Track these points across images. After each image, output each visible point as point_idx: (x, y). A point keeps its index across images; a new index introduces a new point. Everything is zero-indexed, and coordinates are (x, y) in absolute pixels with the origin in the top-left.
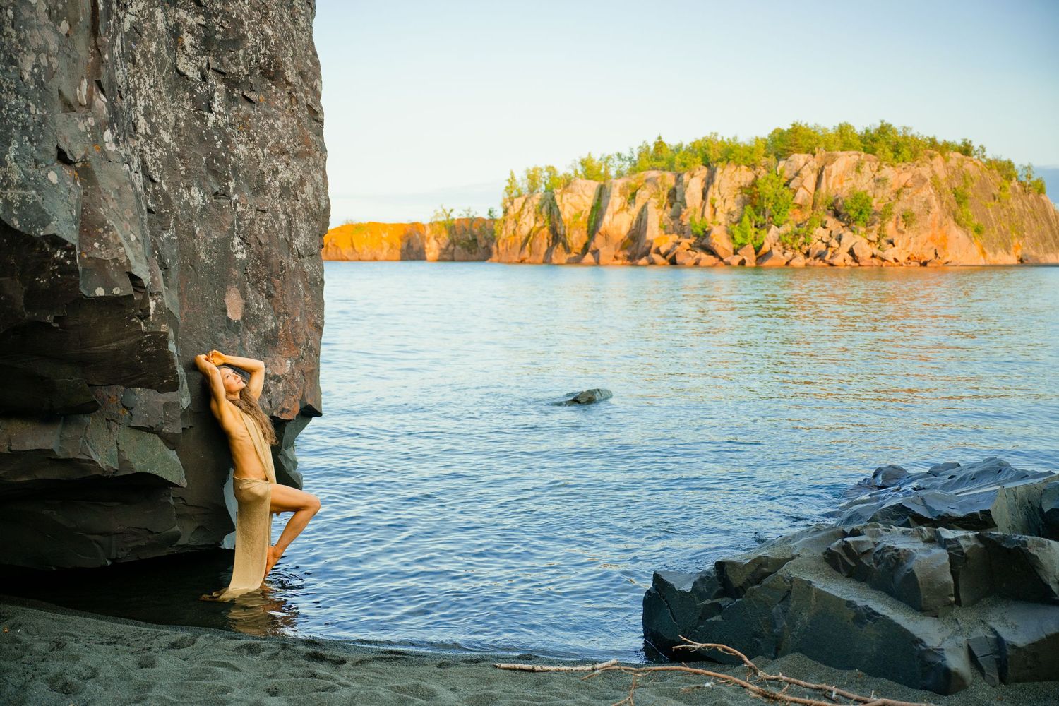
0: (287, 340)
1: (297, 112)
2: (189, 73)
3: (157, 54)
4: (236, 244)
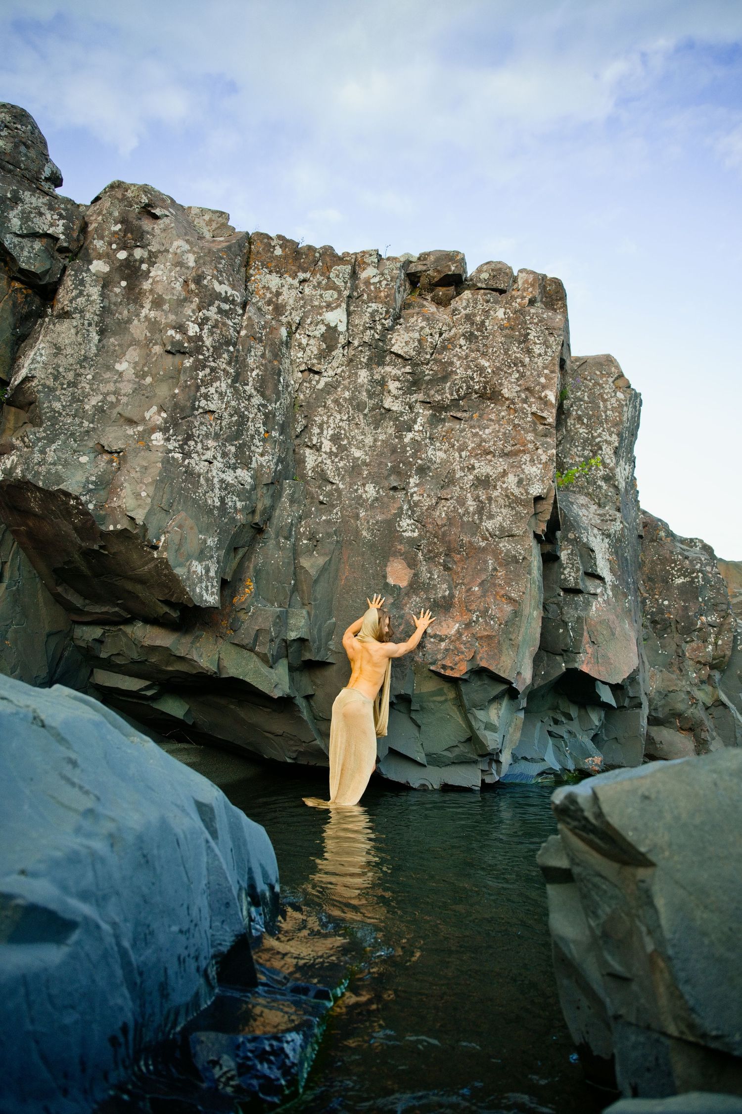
0: (460, 606)
1: (514, 420)
2: (394, 408)
3: (352, 398)
4: (405, 524)
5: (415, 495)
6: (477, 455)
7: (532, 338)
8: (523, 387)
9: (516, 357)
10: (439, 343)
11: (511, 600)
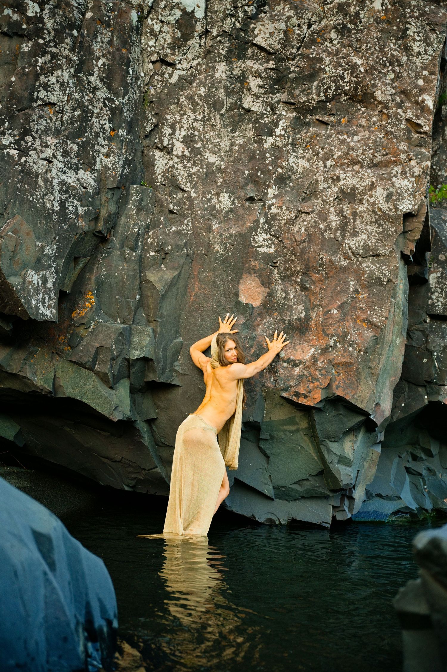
0: (317, 329)
1: (386, 127)
2: (254, 109)
3: (208, 96)
4: (261, 239)
5: (272, 207)
6: (343, 164)
7: (412, 34)
8: (399, 90)
9: (392, 55)
10: (307, 35)
11: (372, 325)
